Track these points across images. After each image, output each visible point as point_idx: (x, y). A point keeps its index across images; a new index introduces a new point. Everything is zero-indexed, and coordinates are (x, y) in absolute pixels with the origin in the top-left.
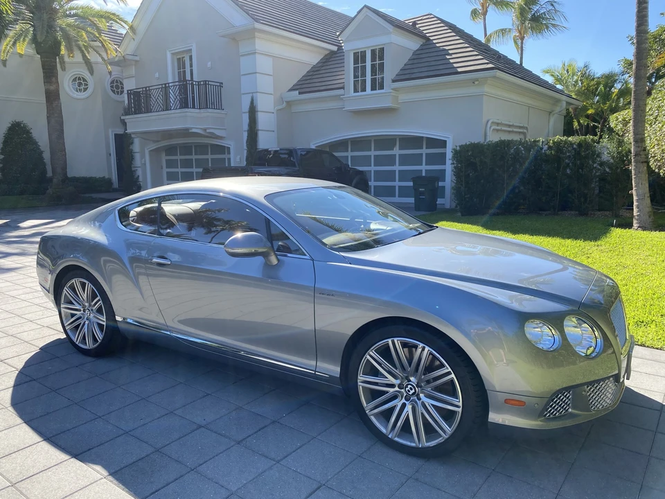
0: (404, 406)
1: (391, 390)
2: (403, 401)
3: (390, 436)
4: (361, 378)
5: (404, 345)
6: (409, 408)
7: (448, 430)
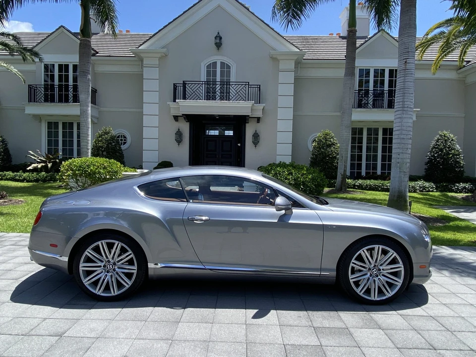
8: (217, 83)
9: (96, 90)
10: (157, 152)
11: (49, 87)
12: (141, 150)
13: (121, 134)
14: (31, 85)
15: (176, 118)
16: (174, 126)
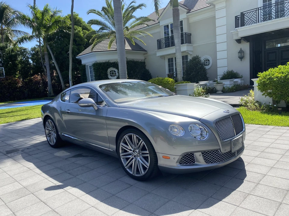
0: (133, 159)
1: (130, 152)
2: (133, 157)
3: (125, 167)
4: (122, 144)
5: (137, 137)
6: (134, 160)
7: (143, 173)
8: (272, 5)
9: (191, 34)
10: (227, 67)
11: (167, 38)
12: (217, 68)
13: (206, 59)
14: (158, 40)
15: (239, 41)
16: (238, 47)
